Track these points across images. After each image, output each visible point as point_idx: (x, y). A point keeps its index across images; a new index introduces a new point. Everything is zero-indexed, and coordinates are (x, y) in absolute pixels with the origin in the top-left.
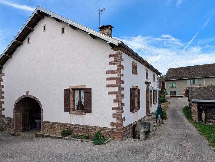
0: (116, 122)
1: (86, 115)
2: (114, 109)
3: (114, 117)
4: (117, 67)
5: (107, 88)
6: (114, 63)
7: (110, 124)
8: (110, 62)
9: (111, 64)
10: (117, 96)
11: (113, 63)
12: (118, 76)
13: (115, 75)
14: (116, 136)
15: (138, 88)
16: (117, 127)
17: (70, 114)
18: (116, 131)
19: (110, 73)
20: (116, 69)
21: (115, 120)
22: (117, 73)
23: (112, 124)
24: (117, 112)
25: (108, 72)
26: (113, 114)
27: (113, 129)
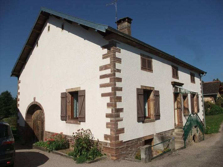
0: (110, 134)
1: (80, 124)
2: (108, 116)
3: (107, 127)
4: (110, 60)
5: (101, 88)
6: (108, 55)
7: (104, 136)
8: (103, 55)
9: (105, 57)
10: (111, 99)
11: (106, 56)
12: (111, 71)
13: (108, 72)
14: (110, 153)
15: (155, 89)
16: (111, 141)
17: (66, 123)
18: (110, 147)
19: (103, 69)
20: (109, 63)
21: (108, 132)
22: (110, 68)
23: (106, 137)
24: (111, 121)
25: (102, 68)
26: (107, 124)
27: (106, 144)
